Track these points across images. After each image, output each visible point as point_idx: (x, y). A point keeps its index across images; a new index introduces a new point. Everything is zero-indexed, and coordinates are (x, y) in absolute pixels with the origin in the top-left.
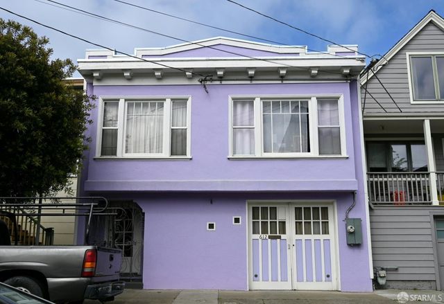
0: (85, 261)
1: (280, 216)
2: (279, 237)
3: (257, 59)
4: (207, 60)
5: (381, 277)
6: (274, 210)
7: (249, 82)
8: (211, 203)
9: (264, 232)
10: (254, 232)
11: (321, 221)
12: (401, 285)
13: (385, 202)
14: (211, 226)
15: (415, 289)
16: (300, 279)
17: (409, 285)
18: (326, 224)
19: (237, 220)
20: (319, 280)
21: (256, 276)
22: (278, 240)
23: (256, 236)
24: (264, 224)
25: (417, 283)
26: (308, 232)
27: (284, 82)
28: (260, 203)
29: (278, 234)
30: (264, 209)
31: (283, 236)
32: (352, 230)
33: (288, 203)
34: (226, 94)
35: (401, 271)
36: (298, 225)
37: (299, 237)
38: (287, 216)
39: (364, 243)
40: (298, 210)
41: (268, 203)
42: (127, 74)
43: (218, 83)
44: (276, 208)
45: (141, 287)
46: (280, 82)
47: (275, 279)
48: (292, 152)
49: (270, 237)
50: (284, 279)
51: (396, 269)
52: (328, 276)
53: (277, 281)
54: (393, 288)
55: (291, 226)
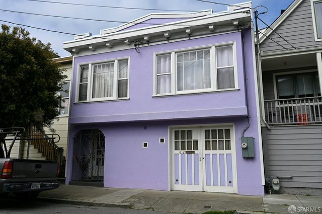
0: (4, 168)
1: (195, 137)
2: (194, 152)
3: (166, 25)
4: (136, 31)
5: (275, 184)
6: (189, 132)
7: (167, 42)
8: (145, 128)
9: (183, 148)
10: (176, 149)
11: (224, 139)
12: (296, 191)
13: (277, 123)
14: (145, 145)
15: (308, 195)
16: (208, 184)
17: (302, 191)
18: (228, 142)
19: (162, 140)
20: (223, 185)
21: (177, 180)
22: (193, 154)
23: (177, 152)
24: (183, 143)
25: (311, 190)
26: (214, 148)
27: (191, 38)
28: (180, 128)
29: (192, 150)
30: (183, 132)
31: (196, 152)
32: (245, 147)
33: (200, 127)
34: (151, 53)
35: (295, 179)
36: (207, 143)
37: (208, 152)
38: (199, 136)
39: (257, 157)
40: (207, 132)
41: (186, 128)
42: (90, 47)
43: (147, 45)
44: (191, 131)
45: (102, 185)
46: (188, 39)
47: (190, 183)
48: (200, 88)
49: (186, 152)
50: (197, 183)
51: (291, 178)
52: (230, 182)
53: (192, 184)
54: (288, 194)
55: (202, 144)
